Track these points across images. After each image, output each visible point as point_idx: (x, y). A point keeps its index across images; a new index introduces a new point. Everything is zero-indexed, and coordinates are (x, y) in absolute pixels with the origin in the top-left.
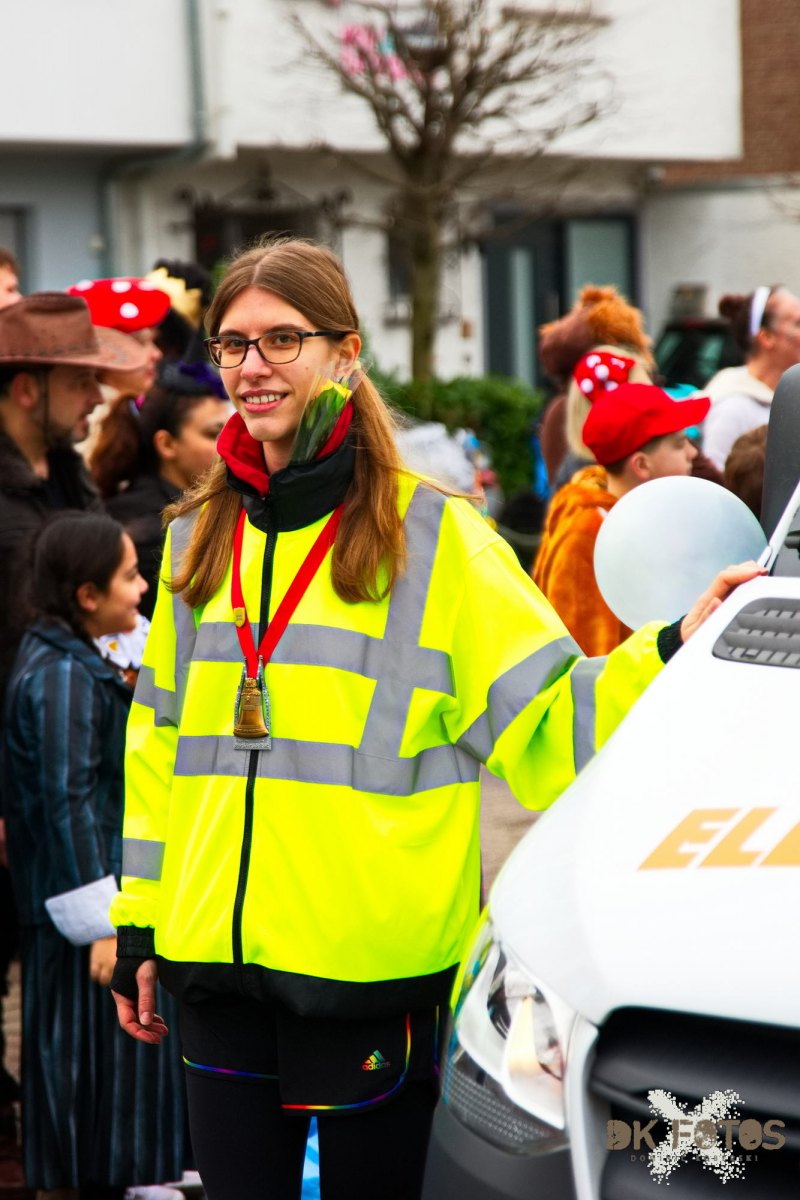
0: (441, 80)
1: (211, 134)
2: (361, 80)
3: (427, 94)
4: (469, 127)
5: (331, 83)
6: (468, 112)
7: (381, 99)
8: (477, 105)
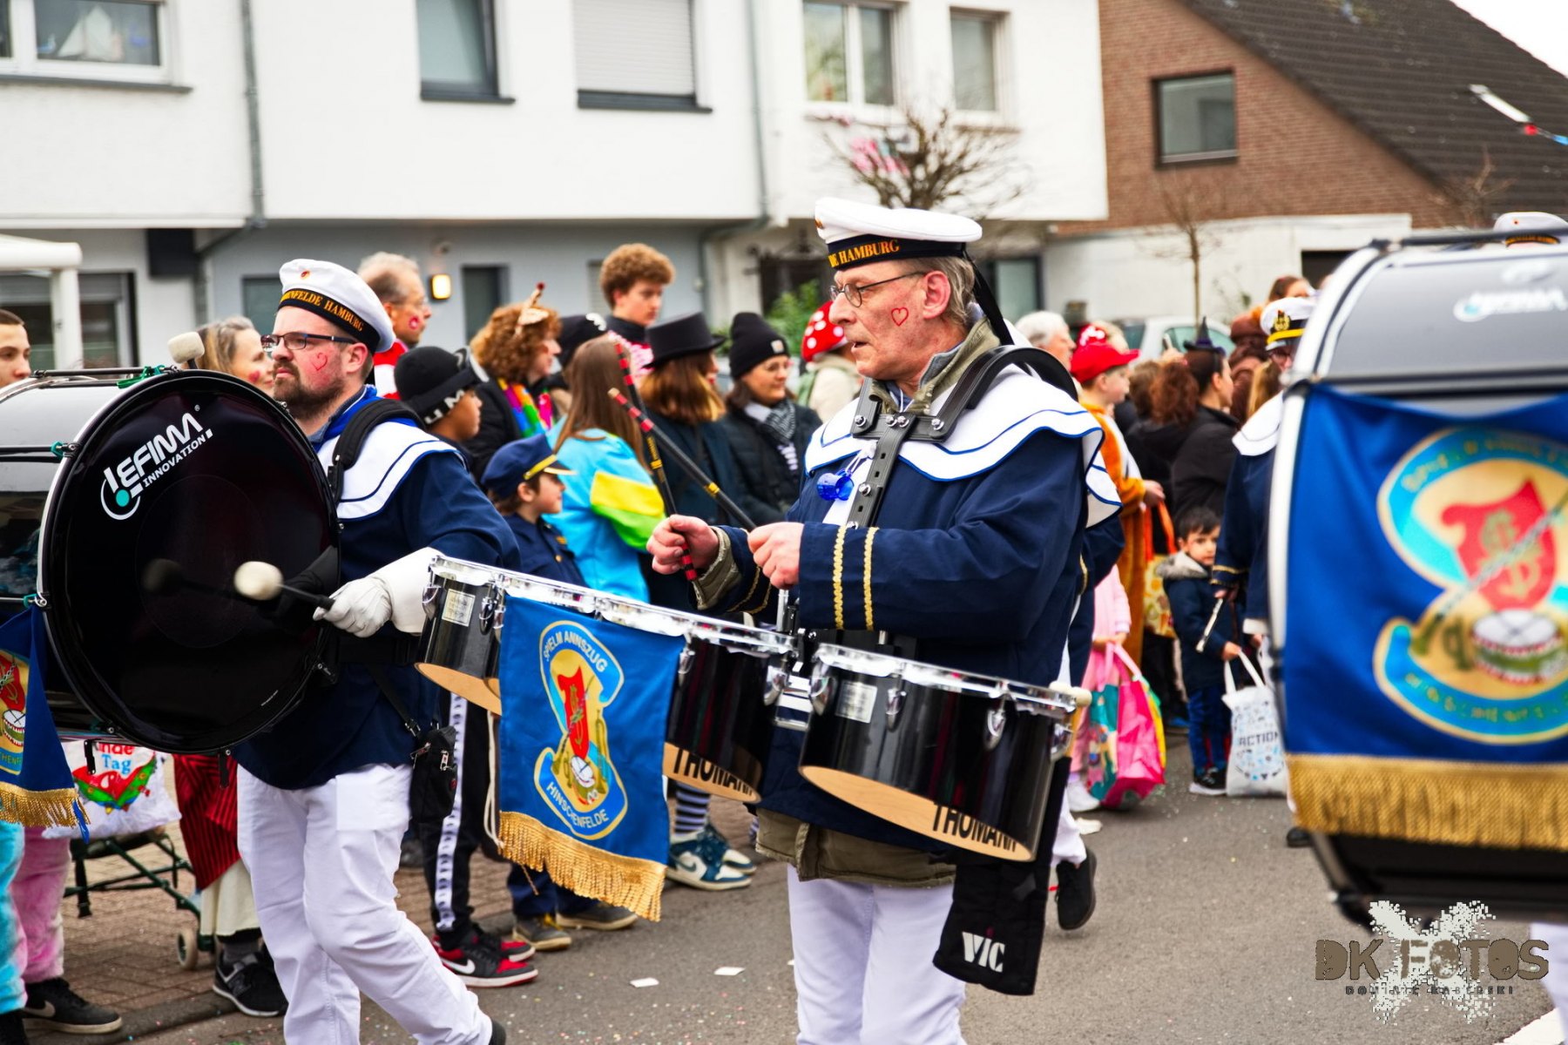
0: (920, 173)
1: (771, 211)
2: (869, 173)
3: (911, 182)
4: (938, 202)
5: (849, 175)
6: (938, 193)
7: (881, 185)
8: (943, 188)
